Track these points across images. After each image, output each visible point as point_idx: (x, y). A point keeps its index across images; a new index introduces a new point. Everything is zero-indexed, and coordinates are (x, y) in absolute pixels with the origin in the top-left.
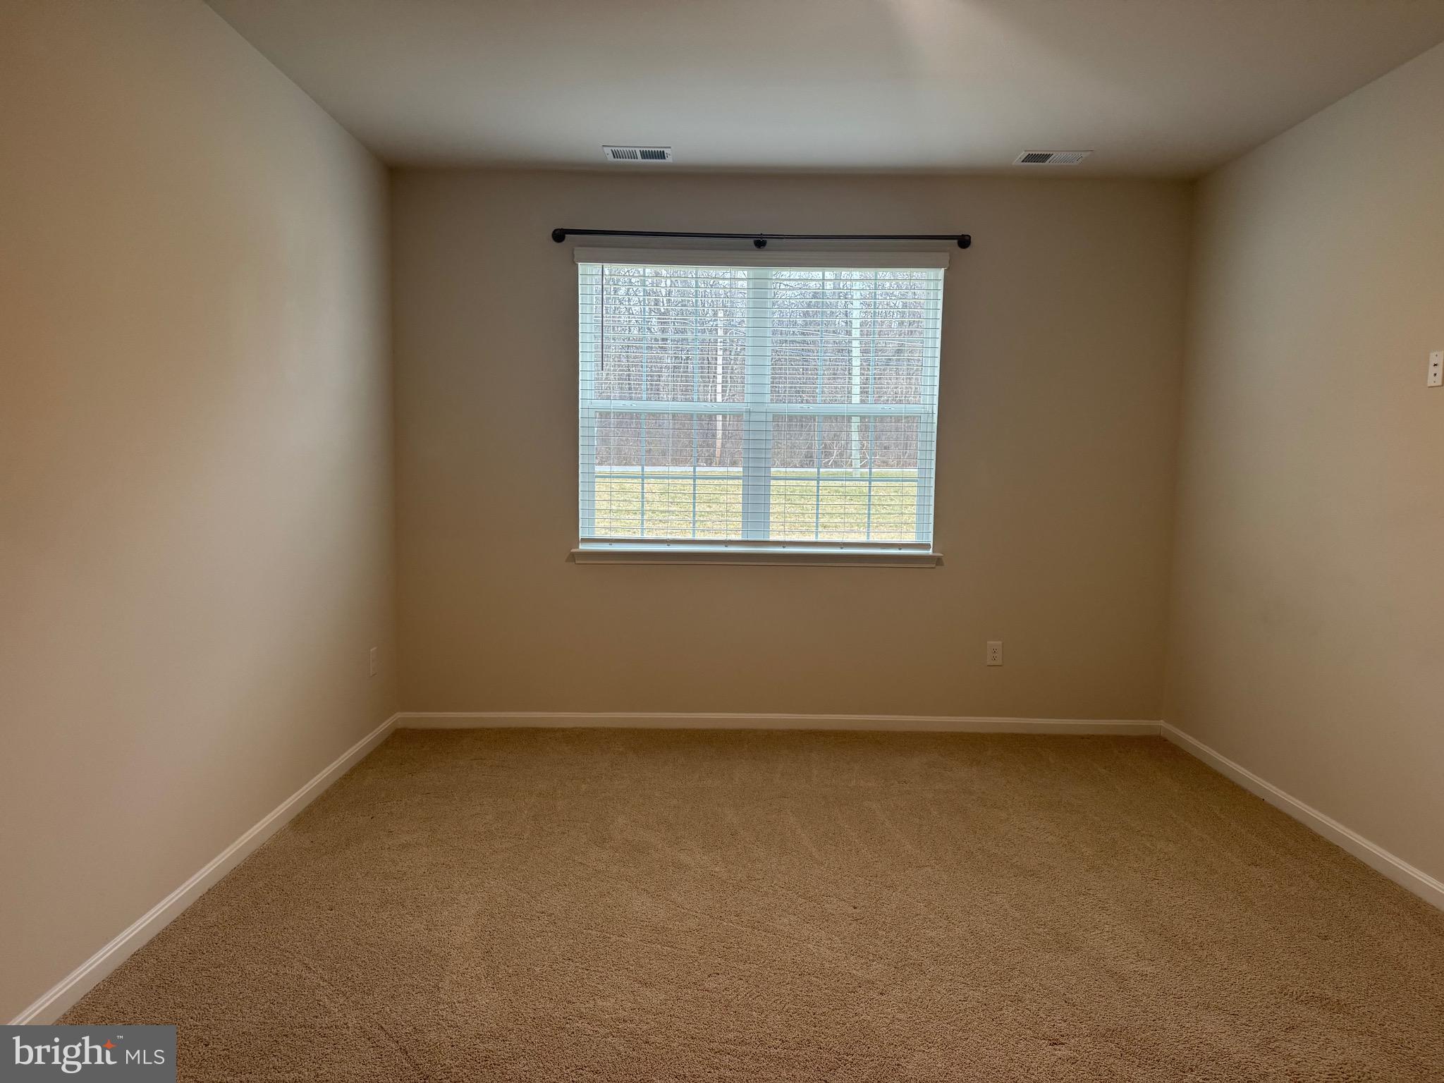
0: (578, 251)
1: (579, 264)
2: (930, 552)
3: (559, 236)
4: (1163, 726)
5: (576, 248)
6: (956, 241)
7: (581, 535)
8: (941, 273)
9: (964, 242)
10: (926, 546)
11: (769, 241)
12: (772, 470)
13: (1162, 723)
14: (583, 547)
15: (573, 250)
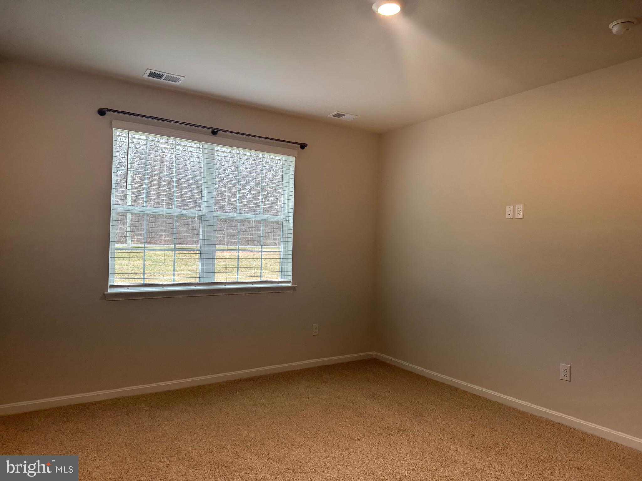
0: (114, 122)
1: (114, 129)
2: (290, 285)
3: (102, 112)
4: (375, 354)
5: (113, 120)
6: (299, 146)
7: (110, 283)
8: (293, 159)
9: (303, 146)
10: (288, 282)
11: (219, 132)
12: (216, 246)
13: (374, 353)
14: (111, 291)
15: (111, 121)
